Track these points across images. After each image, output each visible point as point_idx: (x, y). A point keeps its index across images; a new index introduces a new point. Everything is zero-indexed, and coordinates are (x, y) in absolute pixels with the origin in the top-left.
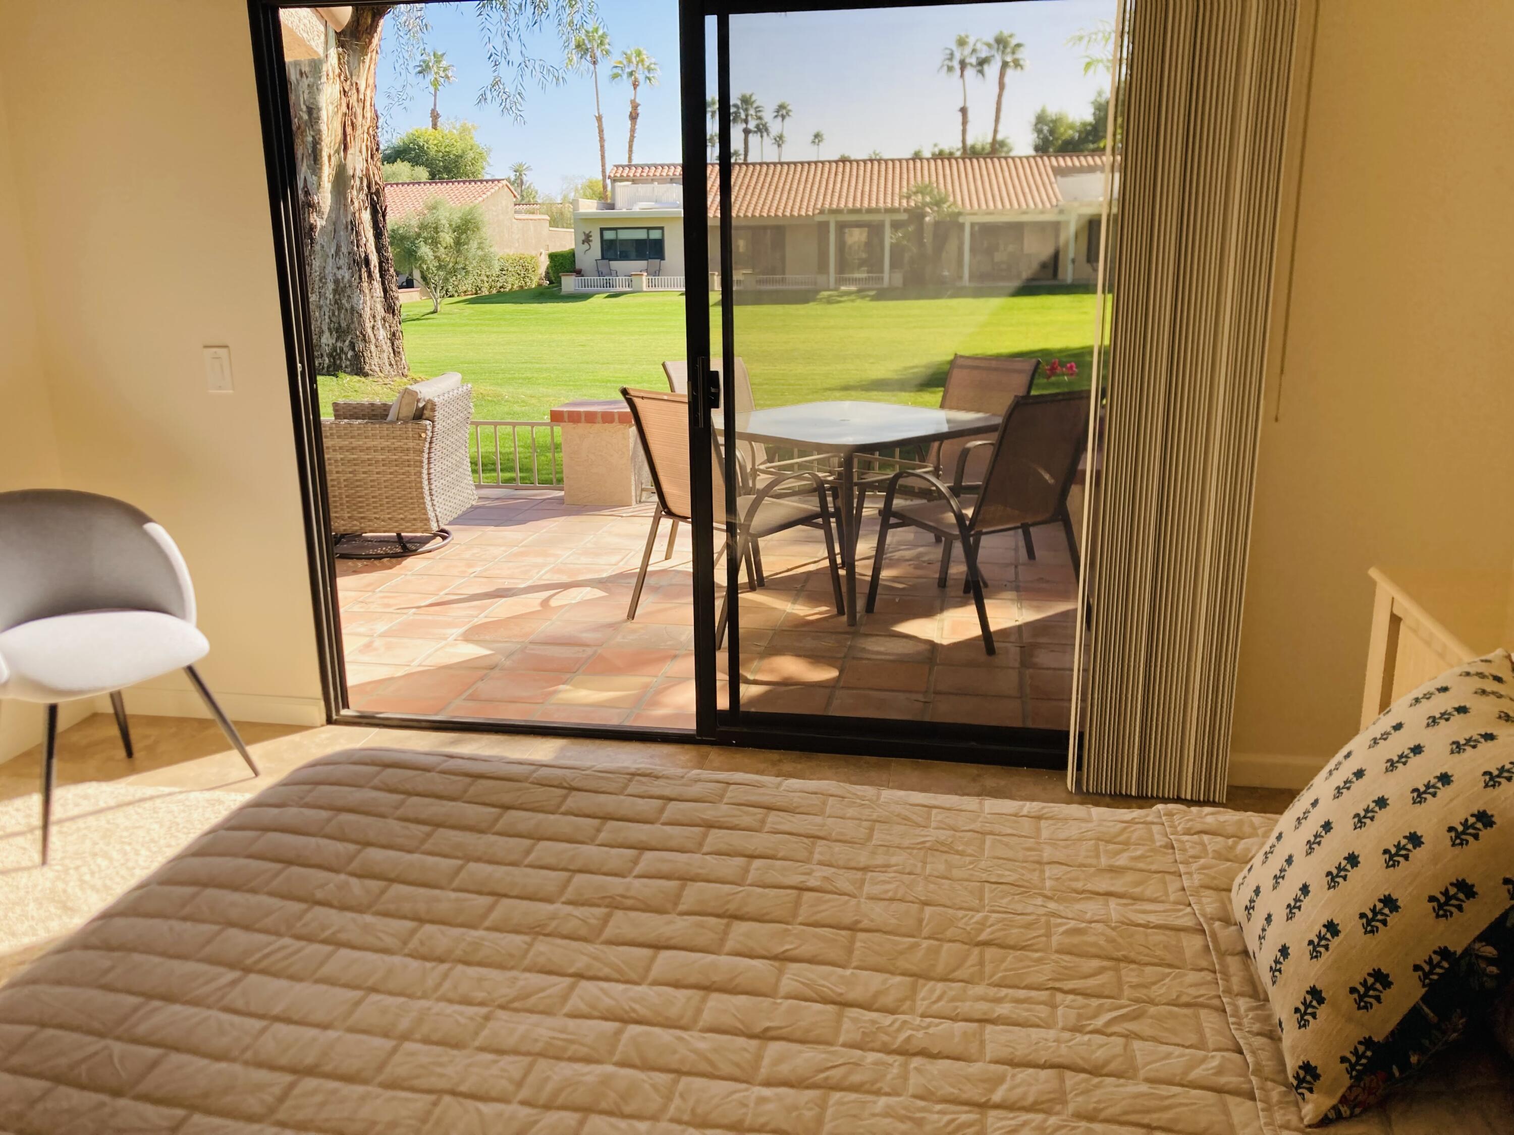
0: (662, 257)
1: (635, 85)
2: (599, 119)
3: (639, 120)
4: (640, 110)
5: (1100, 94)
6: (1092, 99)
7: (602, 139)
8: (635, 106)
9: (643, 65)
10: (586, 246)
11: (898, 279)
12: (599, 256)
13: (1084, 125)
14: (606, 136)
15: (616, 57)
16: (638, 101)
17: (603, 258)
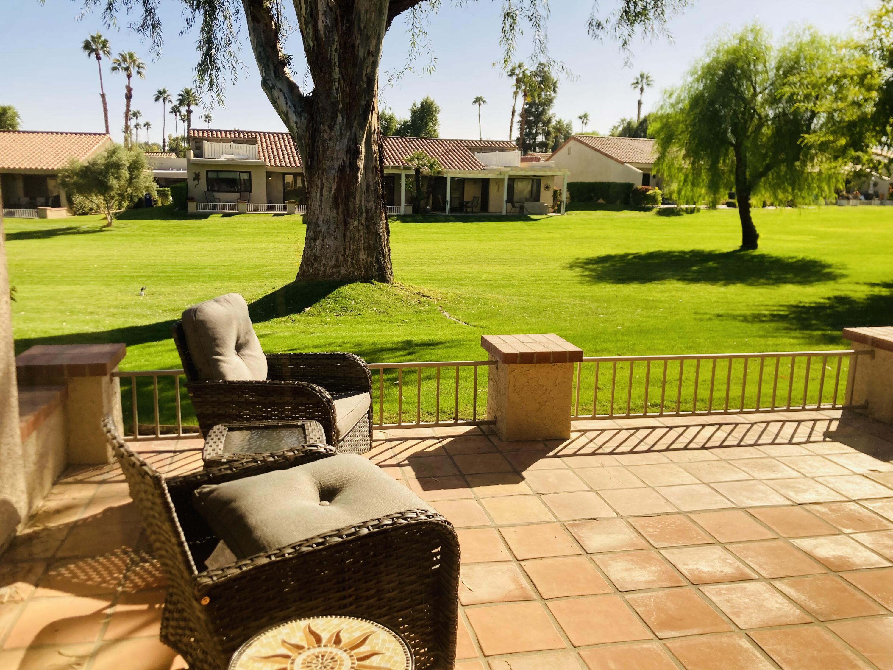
0: (250, 191)
1: (129, 76)
2: (103, 96)
3: (132, 100)
4: (133, 92)
5: (414, 105)
6: (411, 107)
7: (105, 110)
8: (129, 89)
9: (134, 63)
10: (196, 182)
11: (410, 210)
12: (206, 189)
13: (406, 122)
14: (108, 108)
15: (116, 55)
16: (131, 86)
17: (208, 190)
